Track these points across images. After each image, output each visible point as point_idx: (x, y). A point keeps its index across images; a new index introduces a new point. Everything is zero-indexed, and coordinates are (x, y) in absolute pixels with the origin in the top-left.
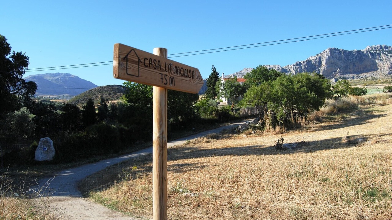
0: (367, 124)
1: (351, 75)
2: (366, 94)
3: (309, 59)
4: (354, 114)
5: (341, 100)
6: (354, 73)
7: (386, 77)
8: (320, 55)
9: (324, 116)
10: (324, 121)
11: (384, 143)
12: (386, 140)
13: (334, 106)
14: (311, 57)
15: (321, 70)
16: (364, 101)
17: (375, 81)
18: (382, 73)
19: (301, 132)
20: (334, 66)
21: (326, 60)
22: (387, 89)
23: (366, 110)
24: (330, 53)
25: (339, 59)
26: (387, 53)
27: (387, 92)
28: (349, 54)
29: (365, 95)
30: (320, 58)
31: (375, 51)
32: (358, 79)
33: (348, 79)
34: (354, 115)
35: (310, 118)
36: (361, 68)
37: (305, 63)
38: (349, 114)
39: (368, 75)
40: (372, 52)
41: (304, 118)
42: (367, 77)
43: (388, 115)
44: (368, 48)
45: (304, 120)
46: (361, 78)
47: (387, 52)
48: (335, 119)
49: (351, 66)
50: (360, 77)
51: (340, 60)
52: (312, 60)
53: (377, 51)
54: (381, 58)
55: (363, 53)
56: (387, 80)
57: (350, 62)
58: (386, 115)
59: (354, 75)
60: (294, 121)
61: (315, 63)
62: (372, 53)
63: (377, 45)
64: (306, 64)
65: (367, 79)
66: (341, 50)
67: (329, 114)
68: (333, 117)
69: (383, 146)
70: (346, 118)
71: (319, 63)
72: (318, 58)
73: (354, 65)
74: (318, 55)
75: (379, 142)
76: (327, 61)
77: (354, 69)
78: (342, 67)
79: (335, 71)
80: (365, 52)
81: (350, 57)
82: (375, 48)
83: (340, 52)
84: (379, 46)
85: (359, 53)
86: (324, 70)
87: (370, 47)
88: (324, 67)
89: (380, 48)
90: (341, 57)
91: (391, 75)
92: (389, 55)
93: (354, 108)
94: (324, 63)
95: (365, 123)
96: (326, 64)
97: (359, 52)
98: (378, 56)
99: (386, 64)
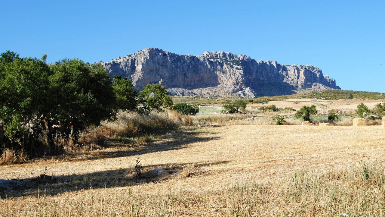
0: (183, 150)
1: (180, 90)
2: (197, 114)
3: (115, 61)
4: (168, 136)
5: (150, 114)
6: (185, 86)
7: (230, 96)
8: (133, 56)
9: (114, 136)
10: (112, 145)
11: (202, 175)
12: (206, 171)
13: (135, 122)
14: (118, 58)
15: (134, 78)
16: (191, 121)
17: (213, 100)
18: (224, 89)
19: (58, 161)
20: (155, 76)
21: (143, 64)
22: (228, 109)
23: (189, 131)
24: (149, 56)
25: (162, 65)
26: (231, 64)
27: (227, 113)
28: (178, 59)
29: (194, 115)
30: (133, 61)
31: (216, 59)
32: (189, 96)
33: (176, 94)
34: (168, 138)
35: (84, 138)
36: (194, 81)
37: (109, 66)
38: (159, 137)
39: (205, 91)
40: (212, 60)
41: (71, 138)
42: (203, 94)
43: (222, 138)
44: (207, 55)
45: (71, 142)
46: (195, 94)
47: (232, 62)
48: (133, 142)
49: (181, 77)
50: (193, 93)
51: (164, 67)
52: (120, 62)
53: (218, 60)
54: (224, 70)
55: (199, 60)
56: (230, 99)
57: (179, 71)
58: (218, 138)
59: (184, 89)
60: (48, 142)
61: (125, 68)
62: (212, 62)
63: (220, 52)
64: (110, 68)
65: (203, 97)
66: (166, 53)
67: (122, 134)
68: (132, 139)
69: (200, 180)
70: (154, 141)
71: (131, 68)
72: (130, 60)
73: (185, 75)
74: (130, 56)
75: (193, 174)
76: (145, 66)
77: (185, 82)
78: (166, 77)
79: (155, 81)
80: (202, 60)
81: (179, 64)
82: (217, 56)
83: (165, 55)
84: (222, 53)
85: (192, 60)
86: (139, 79)
87: (209, 52)
88: (138, 74)
89: (223, 56)
90: (166, 63)
91: (236, 94)
92: (235, 66)
93: (170, 129)
94: (139, 68)
95: (180, 148)
96: (142, 71)
97: (193, 58)
98: (219, 67)
99: (230, 79)
